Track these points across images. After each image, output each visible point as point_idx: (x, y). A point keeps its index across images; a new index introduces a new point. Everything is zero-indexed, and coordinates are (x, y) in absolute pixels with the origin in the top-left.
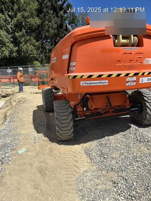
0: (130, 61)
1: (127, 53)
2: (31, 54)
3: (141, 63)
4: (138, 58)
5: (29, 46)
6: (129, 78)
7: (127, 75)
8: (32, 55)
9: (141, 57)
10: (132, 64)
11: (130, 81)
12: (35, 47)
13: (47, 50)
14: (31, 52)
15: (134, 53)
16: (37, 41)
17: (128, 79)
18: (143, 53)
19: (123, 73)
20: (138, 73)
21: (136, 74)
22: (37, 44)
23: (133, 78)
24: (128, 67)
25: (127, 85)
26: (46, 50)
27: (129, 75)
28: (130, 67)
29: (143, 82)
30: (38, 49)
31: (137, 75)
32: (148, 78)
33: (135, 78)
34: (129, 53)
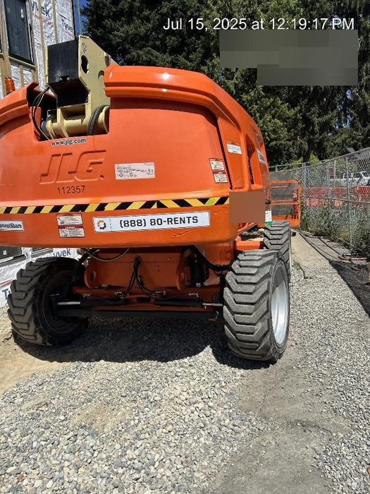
0: (69, 173)
1: (59, 155)
2: (272, 140)
3: (102, 176)
4: (92, 164)
5: (270, 121)
6: (62, 218)
7: (56, 209)
8: (274, 143)
9: (101, 163)
10: (75, 180)
11: (66, 226)
12: (286, 122)
13: (316, 125)
14: (273, 136)
15: (77, 153)
16: (293, 105)
17: (61, 220)
18: (105, 151)
19: (48, 205)
20: (86, 206)
21: (80, 208)
22: (291, 113)
23: (74, 217)
24: (66, 190)
25: (62, 234)
26: (314, 126)
27: (61, 211)
28: (72, 190)
29: (105, 230)
30: (292, 125)
31: (83, 210)
32: (124, 219)
33: (78, 219)
34: (64, 155)
